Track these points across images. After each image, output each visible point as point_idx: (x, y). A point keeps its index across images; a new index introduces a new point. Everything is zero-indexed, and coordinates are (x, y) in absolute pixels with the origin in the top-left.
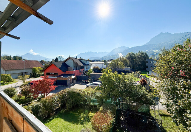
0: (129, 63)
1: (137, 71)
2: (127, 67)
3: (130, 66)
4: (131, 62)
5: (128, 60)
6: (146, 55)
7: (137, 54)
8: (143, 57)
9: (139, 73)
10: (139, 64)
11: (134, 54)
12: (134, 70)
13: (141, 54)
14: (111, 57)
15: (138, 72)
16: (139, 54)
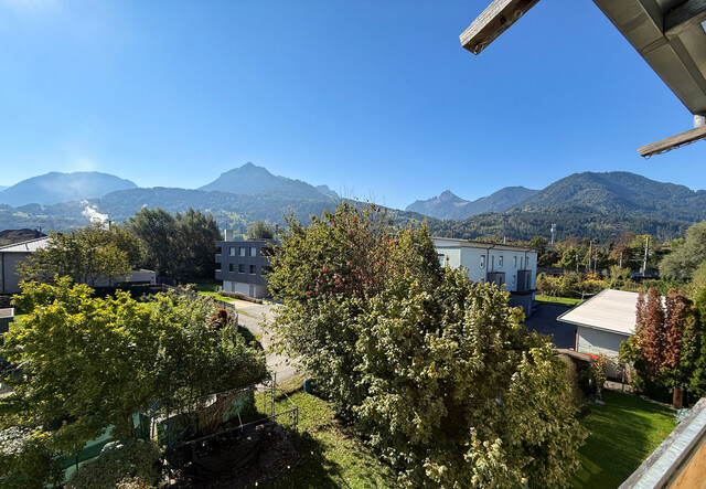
0: (145, 252)
1: (184, 284)
2: (137, 269)
3: (149, 266)
4: (155, 248)
5: (140, 241)
6: (213, 225)
7: (179, 217)
8: (204, 231)
9: (193, 288)
10: (189, 258)
11: (168, 218)
12: (167, 279)
13: (195, 220)
14: (21, 214)
15: (189, 285)
16: (190, 218)
